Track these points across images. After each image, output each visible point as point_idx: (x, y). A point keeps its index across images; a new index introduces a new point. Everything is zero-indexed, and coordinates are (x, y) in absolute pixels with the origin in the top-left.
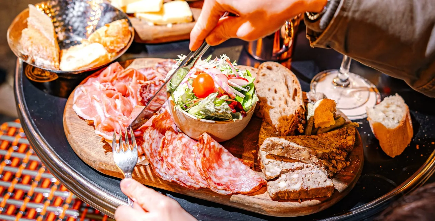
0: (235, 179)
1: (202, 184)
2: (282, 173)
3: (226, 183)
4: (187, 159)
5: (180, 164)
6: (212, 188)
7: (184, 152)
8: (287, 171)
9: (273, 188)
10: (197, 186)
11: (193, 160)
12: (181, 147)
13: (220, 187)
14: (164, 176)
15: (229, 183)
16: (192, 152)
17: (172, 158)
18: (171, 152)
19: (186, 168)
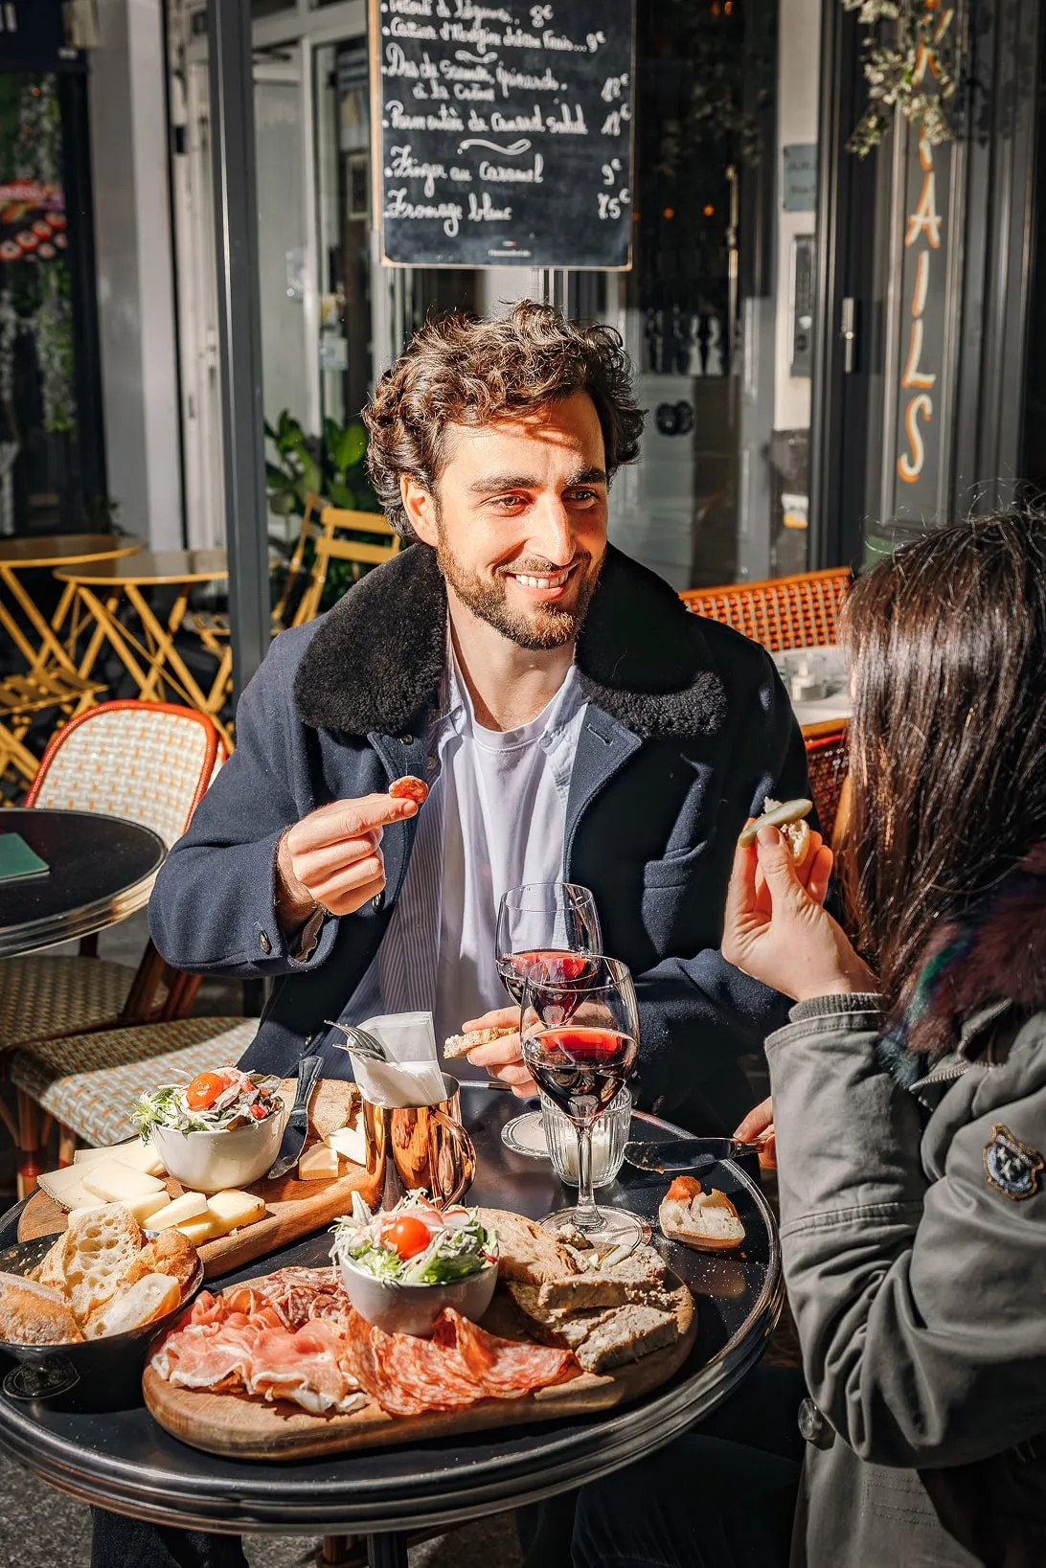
0: (522, 1367)
1: (477, 1393)
2: (589, 1331)
3: (512, 1378)
4: (430, 1367)
5: (424, 1378)
6: (494, 1393)
7: (420, 1358)
8: (594, 1327)
9: (588, 1358)
10: (469, 1400)
11: (441, 1365)
12: (411, 1351)
13: (506, 1387)
14: (405, 1409)
15: (517, 1377)
16: (431, 1354)
17: (404, 1375)
18: (398, 1367)
19: (435, 1381)
